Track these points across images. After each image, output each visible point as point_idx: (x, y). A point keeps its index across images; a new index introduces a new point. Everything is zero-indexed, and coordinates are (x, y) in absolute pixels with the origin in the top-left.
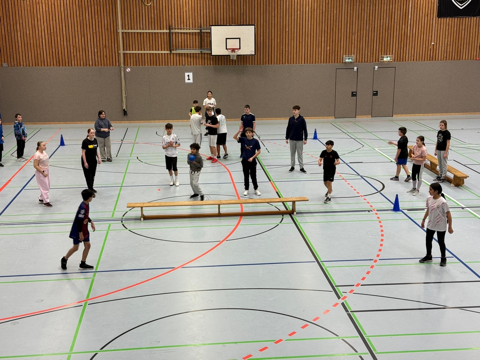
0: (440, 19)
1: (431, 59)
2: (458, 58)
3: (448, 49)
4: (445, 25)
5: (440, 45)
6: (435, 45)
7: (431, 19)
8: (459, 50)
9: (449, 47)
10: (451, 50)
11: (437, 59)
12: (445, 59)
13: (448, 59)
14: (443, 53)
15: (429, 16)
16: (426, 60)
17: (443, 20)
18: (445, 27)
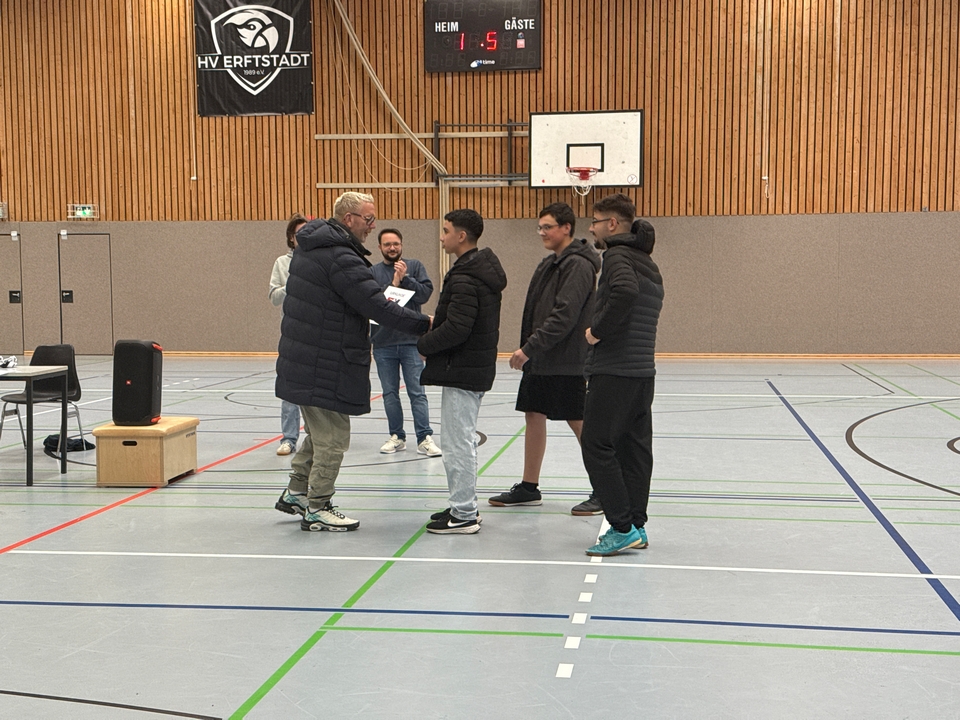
0: (205, 119)
1: (196, 215)
2: (261, 216)
3: (234, 193)
4: (219, 134)
5: (214, 183)
6: (201, 183)
7: (185, 118)
8: (261, 196)
9: (234, 188)
10: (240, 194)
11: (208, 216)
12: (228, 216)
13: (235, 216)
14: (221, 203)
15: (178, 110)
16: (182, 217)
17: (214, 122)
18: (219, 140)
